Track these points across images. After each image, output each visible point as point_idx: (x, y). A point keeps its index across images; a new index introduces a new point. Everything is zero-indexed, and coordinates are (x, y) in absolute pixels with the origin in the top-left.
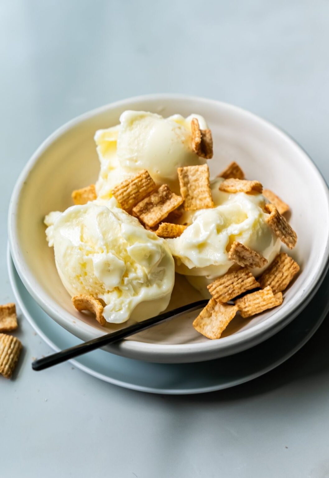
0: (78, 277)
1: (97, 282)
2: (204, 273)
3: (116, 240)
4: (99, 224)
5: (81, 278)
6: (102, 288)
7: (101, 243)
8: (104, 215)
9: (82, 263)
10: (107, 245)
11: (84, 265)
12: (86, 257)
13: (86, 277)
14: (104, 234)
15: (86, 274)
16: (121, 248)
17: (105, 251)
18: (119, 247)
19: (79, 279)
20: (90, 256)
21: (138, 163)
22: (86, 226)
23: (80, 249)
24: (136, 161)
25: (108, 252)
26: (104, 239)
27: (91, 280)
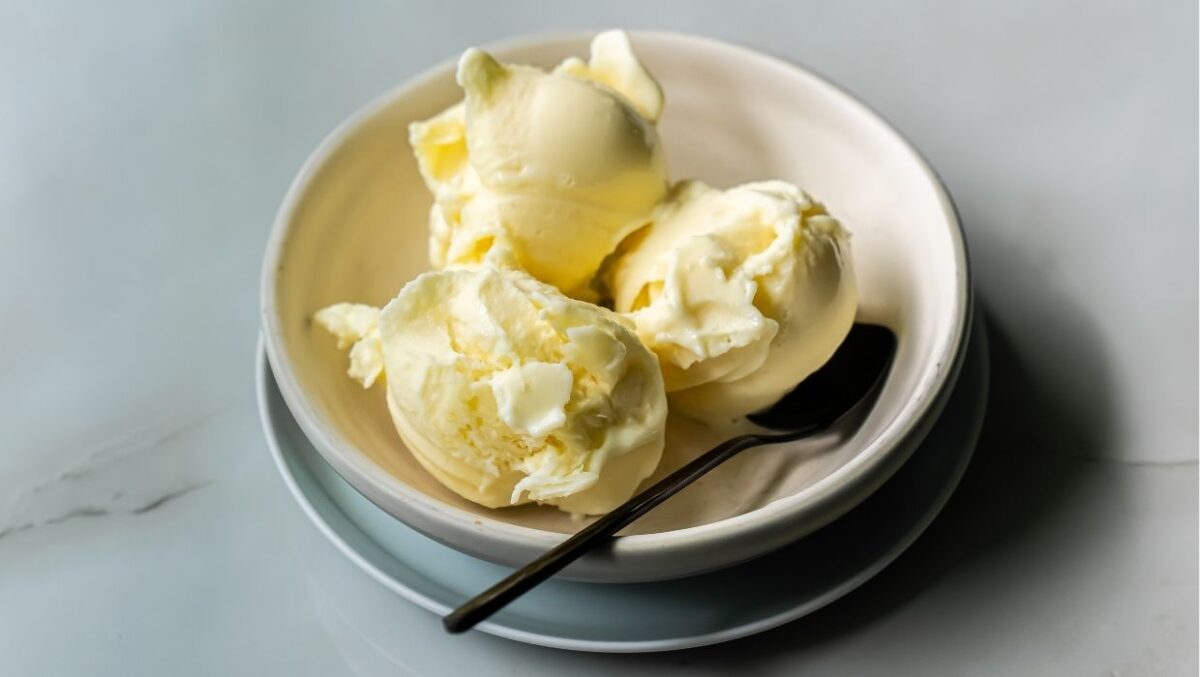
0: (463, 432)
1: (508, 435)
2: (717, 373)
3: (532, 336)
4: (490, 310)
5: (472, 434)
6: (519, 446)
7: (502, 347)
8: (493, 288)
9: (468, 398)
10: (517, 348)
11: (473, 403)
12: (475, 385)
13: (482, 429)
14: (506, 325)
15: (479, 422)
16: (547, 350)
17: (516, 362)
18: (543, 348)
19: (465, 437)
20: (484, 381)
21: (525, 172)
22: (457, 320)
23: (459, 369)
24: (518, 169)
25: (522, 364)
26: (509, 337)
27: (494, 434)
